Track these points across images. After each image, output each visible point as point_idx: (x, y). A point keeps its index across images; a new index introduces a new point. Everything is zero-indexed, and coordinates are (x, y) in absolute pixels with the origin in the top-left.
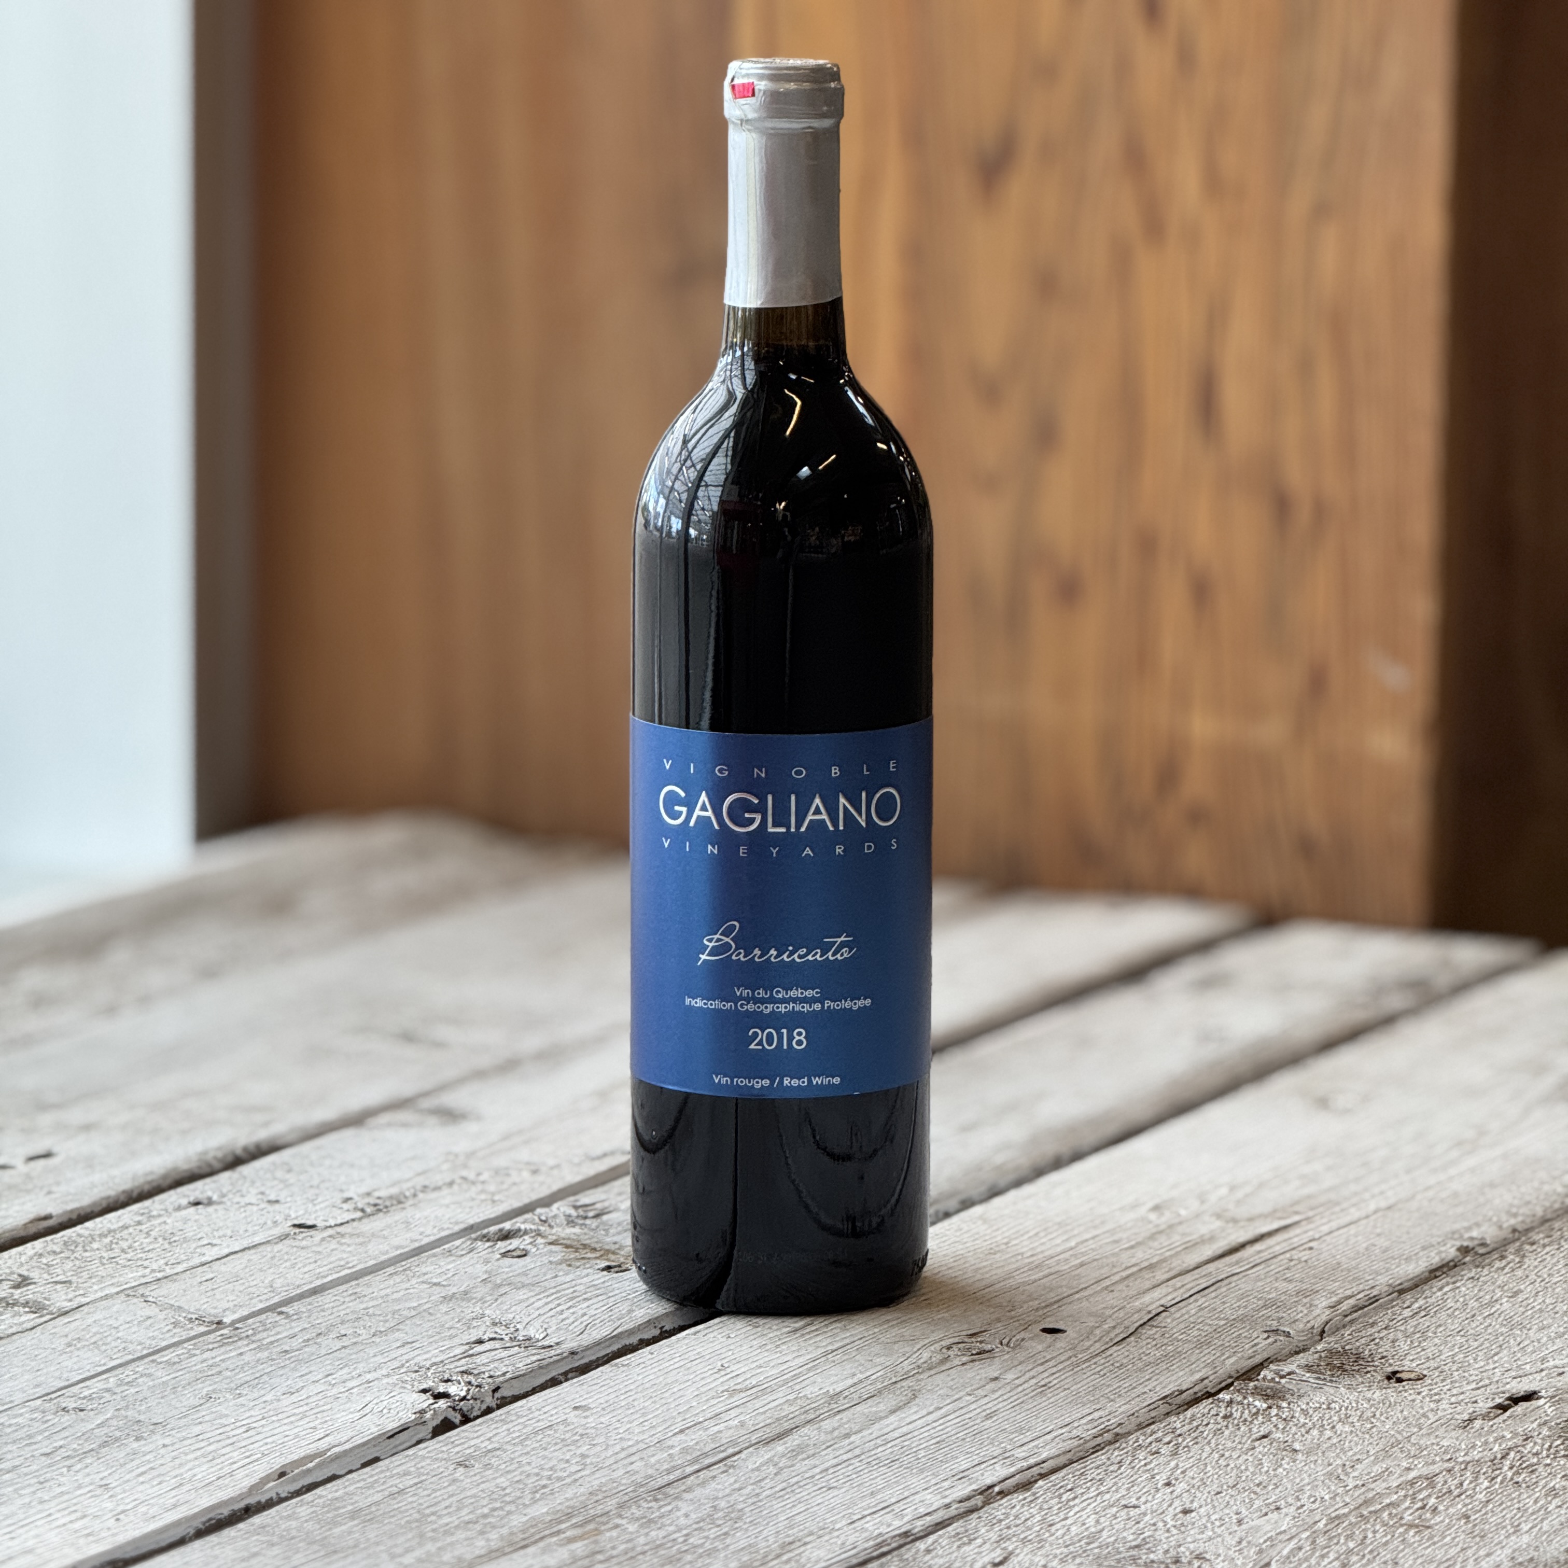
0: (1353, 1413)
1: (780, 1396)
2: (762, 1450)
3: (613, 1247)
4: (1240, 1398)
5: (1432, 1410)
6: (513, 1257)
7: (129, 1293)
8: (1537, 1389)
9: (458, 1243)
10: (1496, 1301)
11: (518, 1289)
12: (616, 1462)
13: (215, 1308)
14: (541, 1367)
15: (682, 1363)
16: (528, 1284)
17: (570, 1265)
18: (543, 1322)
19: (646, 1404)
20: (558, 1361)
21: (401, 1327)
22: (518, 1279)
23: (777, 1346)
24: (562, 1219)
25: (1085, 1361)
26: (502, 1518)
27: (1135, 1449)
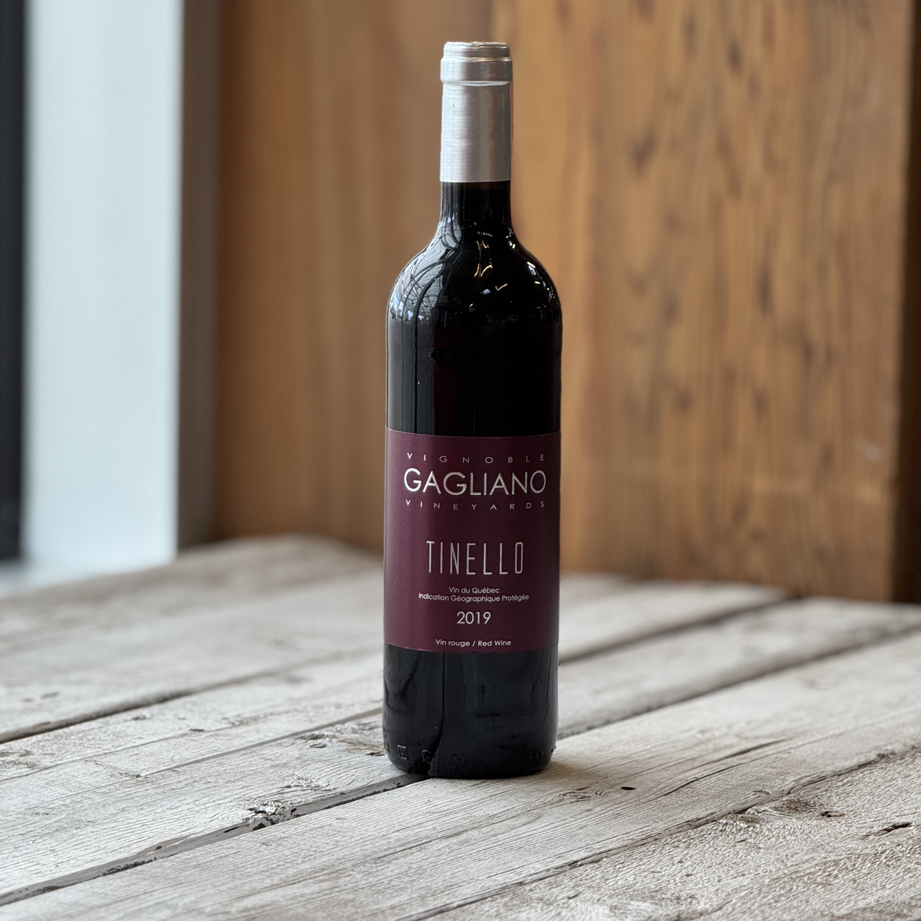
0: (798, 831)
1: (460, 816)
2: (444, 841)
3: (377, 744)
4: (731, 822)
5: (845, 830)
6: (317, 747)
7: (86, 760)
8: (910, 822)
9: (286, 740)
10: (894, 779)
11: (316, 762)
12: (356, 845)
13: (137, 768)
14: (322, 800)
15: (405, 799)
16: (323, 761)
17: (349, 752)
18: (328, 778)
19: (379, 818)
20: (333, 797)
21: (243, 779)
22: (317, 758)
23: (463, 792)
24: (349, 730)
25: (644, 803)
26: (283, 870)
27: (665, 845)
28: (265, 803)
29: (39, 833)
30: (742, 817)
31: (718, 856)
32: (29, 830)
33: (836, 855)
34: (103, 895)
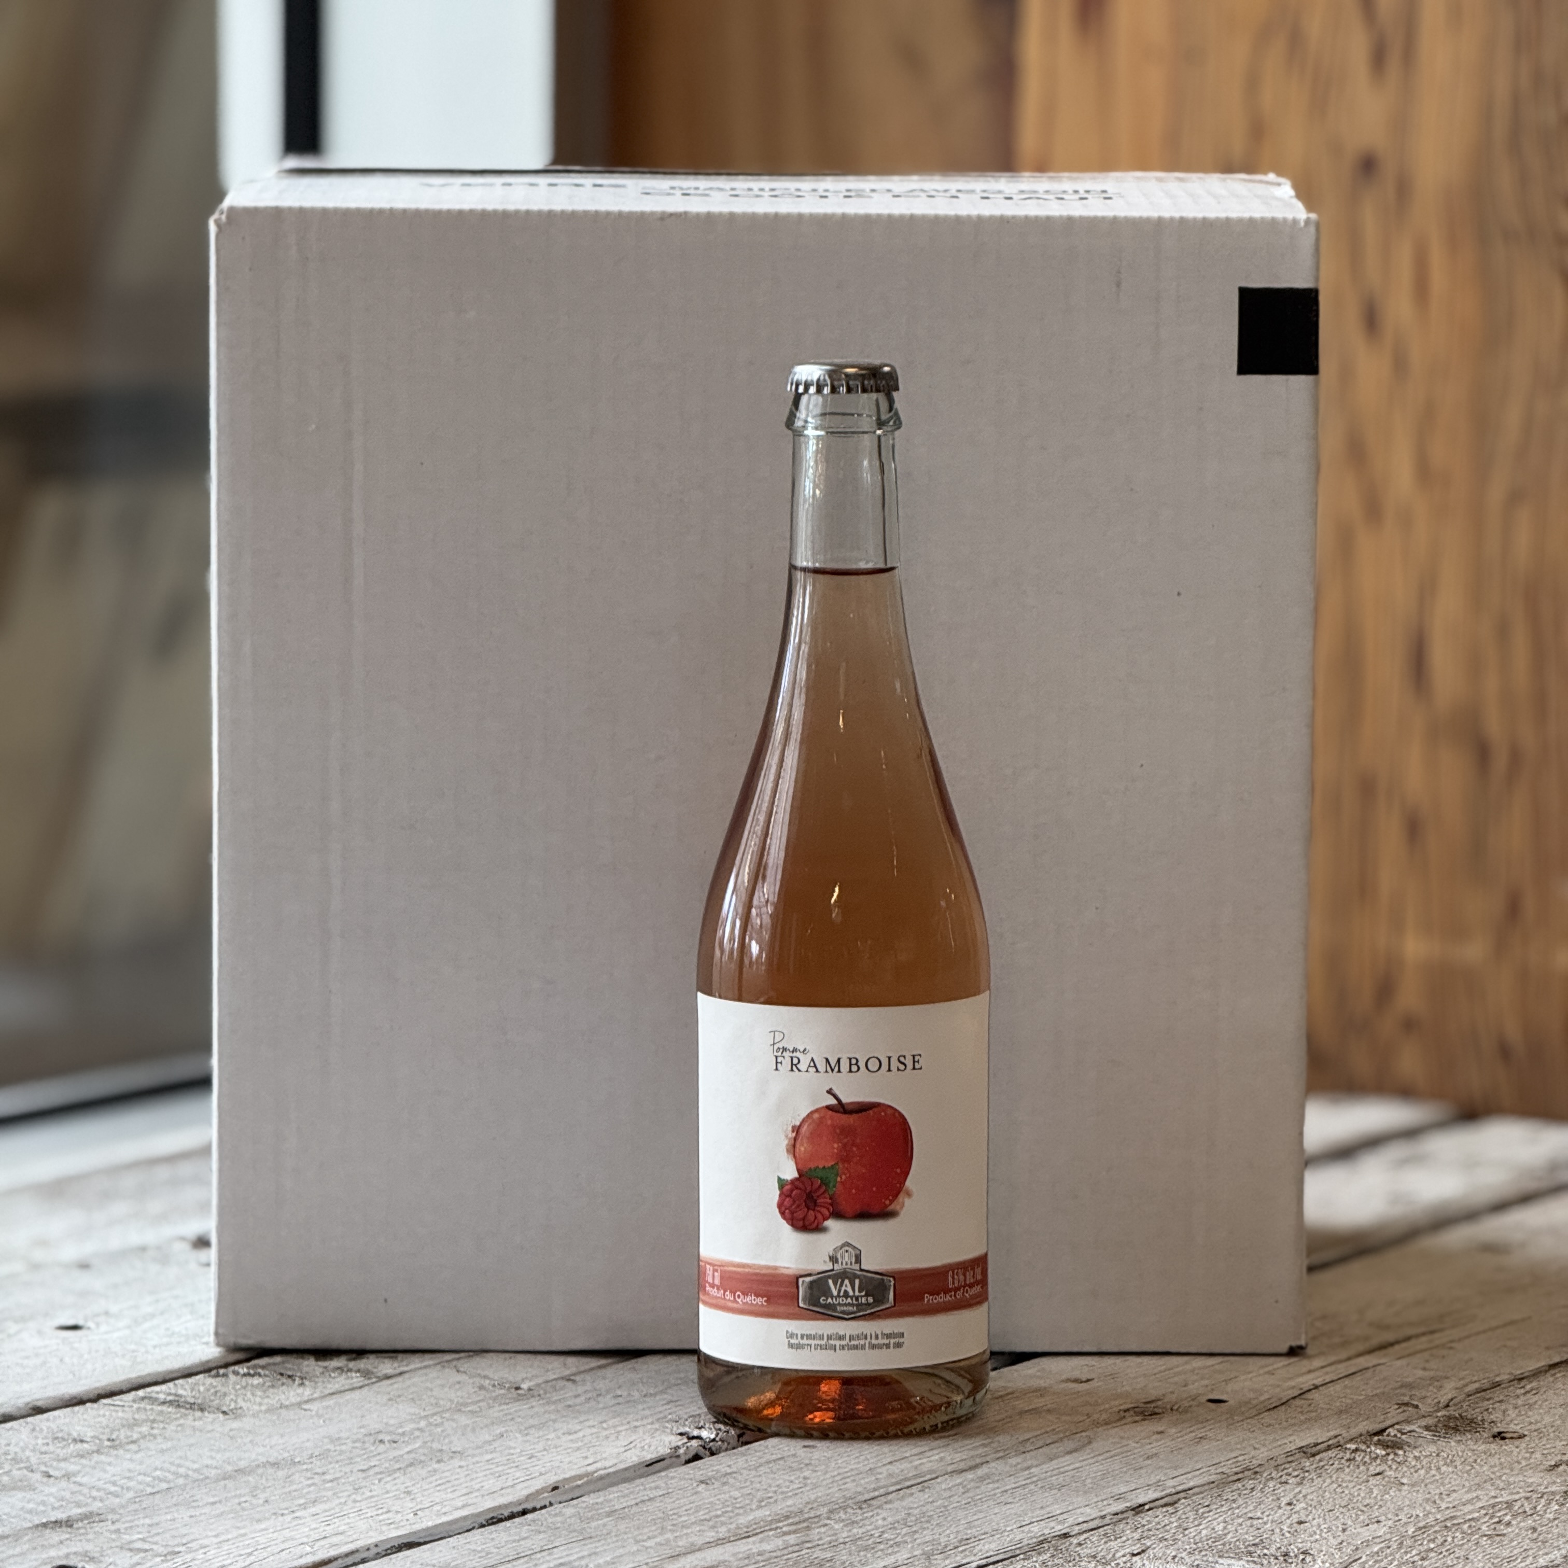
0: (1458, 1459)
4: (1364, 1448)
5: (1525, 1458)
12: (832, 1483)
13: (515, 1377)
25: (1239, 1422)
26: (730, 1518)
27: (1268, 1480)
28: (701, 1424)
29: (386, 1468)
30: (1379, 1440)
31: (1343, 1495)
32: (372, 1464)
33: (1512, 1494)
34: (483, 1554)
